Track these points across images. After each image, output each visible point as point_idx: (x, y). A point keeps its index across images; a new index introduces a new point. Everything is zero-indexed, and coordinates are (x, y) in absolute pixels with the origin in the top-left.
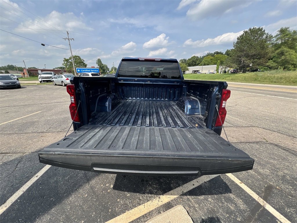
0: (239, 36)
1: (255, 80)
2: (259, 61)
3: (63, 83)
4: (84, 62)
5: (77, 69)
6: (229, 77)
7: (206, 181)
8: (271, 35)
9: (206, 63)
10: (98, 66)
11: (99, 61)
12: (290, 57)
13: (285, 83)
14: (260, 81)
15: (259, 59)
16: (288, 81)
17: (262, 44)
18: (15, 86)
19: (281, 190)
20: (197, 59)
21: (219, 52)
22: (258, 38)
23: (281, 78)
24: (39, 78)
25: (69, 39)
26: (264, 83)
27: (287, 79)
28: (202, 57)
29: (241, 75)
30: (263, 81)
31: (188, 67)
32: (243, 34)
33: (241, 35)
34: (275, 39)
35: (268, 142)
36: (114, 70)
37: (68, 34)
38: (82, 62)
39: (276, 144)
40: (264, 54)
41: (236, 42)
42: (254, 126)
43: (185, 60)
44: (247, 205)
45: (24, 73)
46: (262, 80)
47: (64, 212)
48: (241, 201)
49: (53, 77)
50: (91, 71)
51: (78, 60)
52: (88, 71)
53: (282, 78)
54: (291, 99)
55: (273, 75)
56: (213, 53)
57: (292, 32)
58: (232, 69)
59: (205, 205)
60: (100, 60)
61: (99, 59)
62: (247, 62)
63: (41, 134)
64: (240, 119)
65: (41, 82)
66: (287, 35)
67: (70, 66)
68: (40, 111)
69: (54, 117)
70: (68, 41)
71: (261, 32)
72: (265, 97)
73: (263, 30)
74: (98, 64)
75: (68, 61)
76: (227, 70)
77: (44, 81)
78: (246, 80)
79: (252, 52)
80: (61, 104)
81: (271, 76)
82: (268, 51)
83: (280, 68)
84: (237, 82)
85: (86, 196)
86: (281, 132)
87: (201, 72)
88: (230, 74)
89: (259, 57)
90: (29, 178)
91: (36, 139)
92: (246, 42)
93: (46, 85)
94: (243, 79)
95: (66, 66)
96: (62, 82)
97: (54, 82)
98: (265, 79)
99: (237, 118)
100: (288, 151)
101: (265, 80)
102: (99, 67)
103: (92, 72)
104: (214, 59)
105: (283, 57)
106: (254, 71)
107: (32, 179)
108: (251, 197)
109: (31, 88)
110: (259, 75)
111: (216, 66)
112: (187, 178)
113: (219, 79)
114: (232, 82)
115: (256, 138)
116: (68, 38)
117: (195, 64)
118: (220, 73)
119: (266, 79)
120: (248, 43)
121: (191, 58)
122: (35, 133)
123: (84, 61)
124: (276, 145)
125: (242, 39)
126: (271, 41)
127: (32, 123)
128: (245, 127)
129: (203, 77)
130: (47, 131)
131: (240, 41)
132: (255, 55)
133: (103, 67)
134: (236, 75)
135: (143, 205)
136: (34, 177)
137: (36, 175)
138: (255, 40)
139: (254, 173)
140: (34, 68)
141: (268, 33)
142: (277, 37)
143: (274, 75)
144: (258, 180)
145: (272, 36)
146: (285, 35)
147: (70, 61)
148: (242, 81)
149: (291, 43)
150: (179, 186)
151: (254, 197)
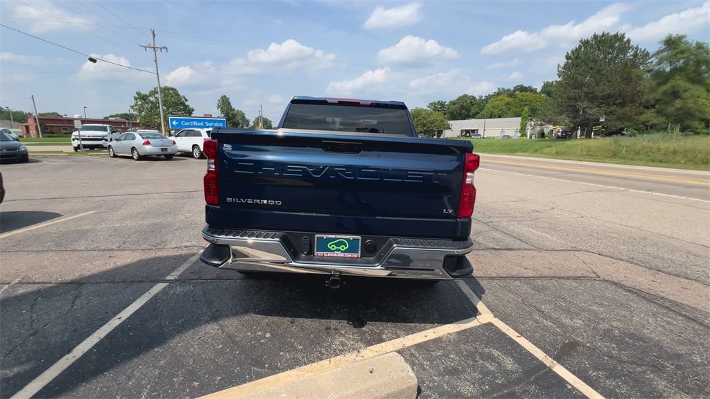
0: (570, 52)
1: (614, 156)
2: (620, 111)
3: (135, 153)
4: (187, 103)
5: (172, 120)
6: (550, 147)
7: (451, 332)
8: (645, 50)
9: (496, 111)
10: (220, 113)
11: (225, 103)
12: (695, 103)
13: (685, 163)
14: (624, 158)
15: (623, 105)
16: (690, 160)
17: (625, 72)
18: (16, 156)
19: (594, 349)
20: (471, 102)
21: (526, 88)
22: (616, 57)
23: (675, 152)
24: (74, 140)
25: (154, 48)
26: (633, 162)
27: (689, 155)
28: (484, 98)
29: (579, 142)
30: (633, 159)
31: (449, 122)
32: (580, 47)
33: (574, 49)
34: (654, 60)
35: (599, 277)
36: (260, 124)
37: (154, 36)
38: (183, 104)
39: (616, 281)
40: (633, 96)
41: (562, 65)
42: (581, 250)
43: (442, 104)
44: (519, 365)
45: (27, 127)
46: (629, 157)
47: (184, 366)
48: (512, 360)
49: (108, 138)
50: (204, 124)
51: (172, 97)
52: (198, 124)
53: (677, 152)
54: (683, 198)
55: (656, 143)
56: (512, 89)
57: (694, 45)
58: (559, 129)
59: (442, 362)
60: (228, 100)
61: (225, 96)
62: (593, 111)
63: (108, 254)
64: (552, 236)
65: (76, 149)
66: (682, 52)
67: (151, 111)
68: (92, 210)
69: (128, 223)
70: (154, 53)
71: (621, 44)
72: (624, 193)
73: (625, 40)
74: (222, 108)
75: (145, 100)
76: (546, 131)
77: (85, 146)
78: (591, 155)
79: (604, 89)
80: (139, 198)
81: (651, 148)
82: (641, 87)
83: (672, 129)
84: (569, 159)
85: (220, 346)
86: (636, 262)
87: (482, 135)
88: (553, 140)
89: (621, 101)
90: (104, 321)
91: (98, 260)
92: (586, 64)
93: (91, 155)
94: (585, 153)
95: (140, 112)
96: (133, 149)
97: (111, 150)
98: (636, 154)
99: (547, 233)
100: (635, 293)
101: (637, 157)
102: (223, 115)
103: (209, 127)
104: (515, 103)
105: (678, 104)
106: (610, 134)
107: (110, 322)
108: (531, 355)
109: (55, 162)
110: (622, 144)
111: (519, 119)
112: (416, 327)
113: (524, 152)
114: (556, 158)
115: (575, 270)
116: (152, 45)
117: (466, 113)
118: (531, 137)
119: (638, 153)
120: (591, 69)
121: (457, 100)
122: (95, 250)
123: (186, 100)
124: (615, 284)
125: (576, 58)
126: (646, 64)
127: (83, 234)
128: (561, 250)
129: (486, 146)
130: (119, 247)
131: (572, 63)
132: (610, 96)
133: (234, 116)
134: (568, 143)
135: (328, 360)
136: (113, 319)
137: (118, 316)
138: (609, 61)
139: (549, 324)
140: (54, 114)
141: (637, 47)
142: (659, 56)
143: (658, 145)
144: (554, 334)
145: (648, 54)
146: (678, 51)
147: (152, 99)
148: (581, 157)
149: (695, 72)
150: (398, 337)
151: (537, 356)
